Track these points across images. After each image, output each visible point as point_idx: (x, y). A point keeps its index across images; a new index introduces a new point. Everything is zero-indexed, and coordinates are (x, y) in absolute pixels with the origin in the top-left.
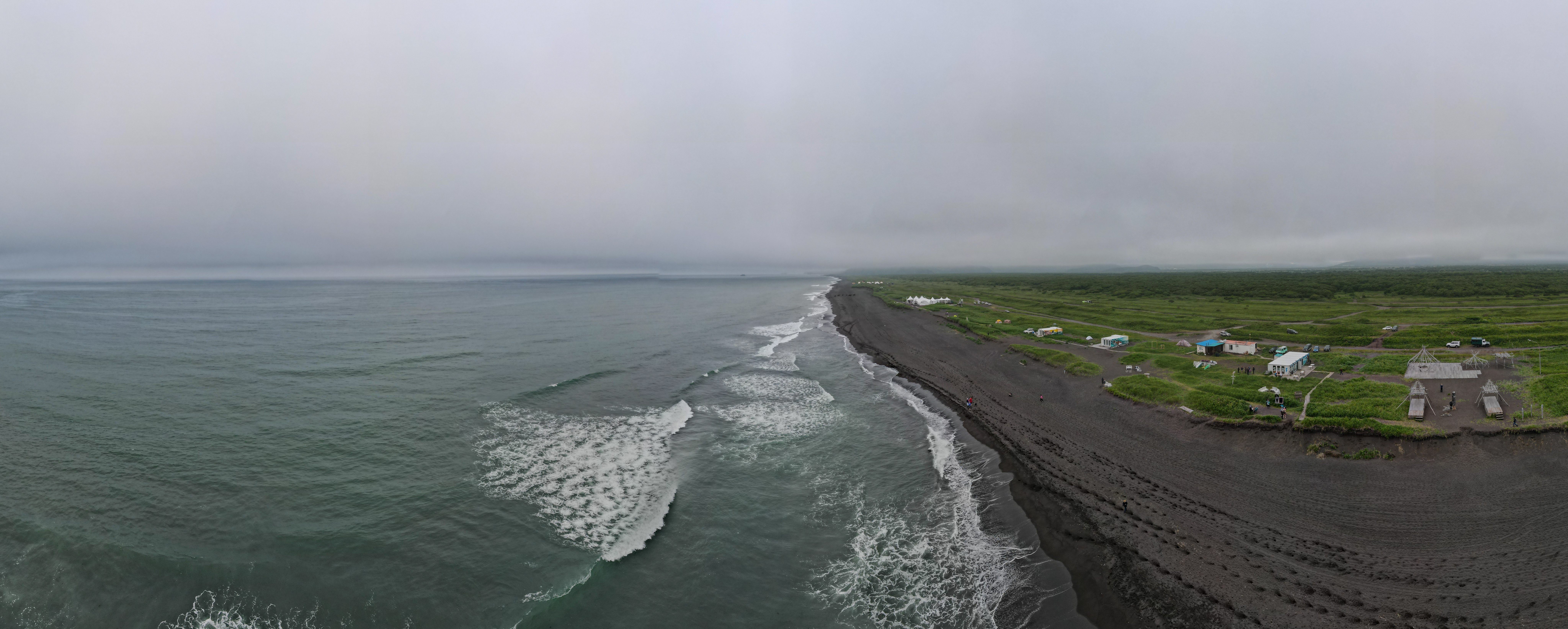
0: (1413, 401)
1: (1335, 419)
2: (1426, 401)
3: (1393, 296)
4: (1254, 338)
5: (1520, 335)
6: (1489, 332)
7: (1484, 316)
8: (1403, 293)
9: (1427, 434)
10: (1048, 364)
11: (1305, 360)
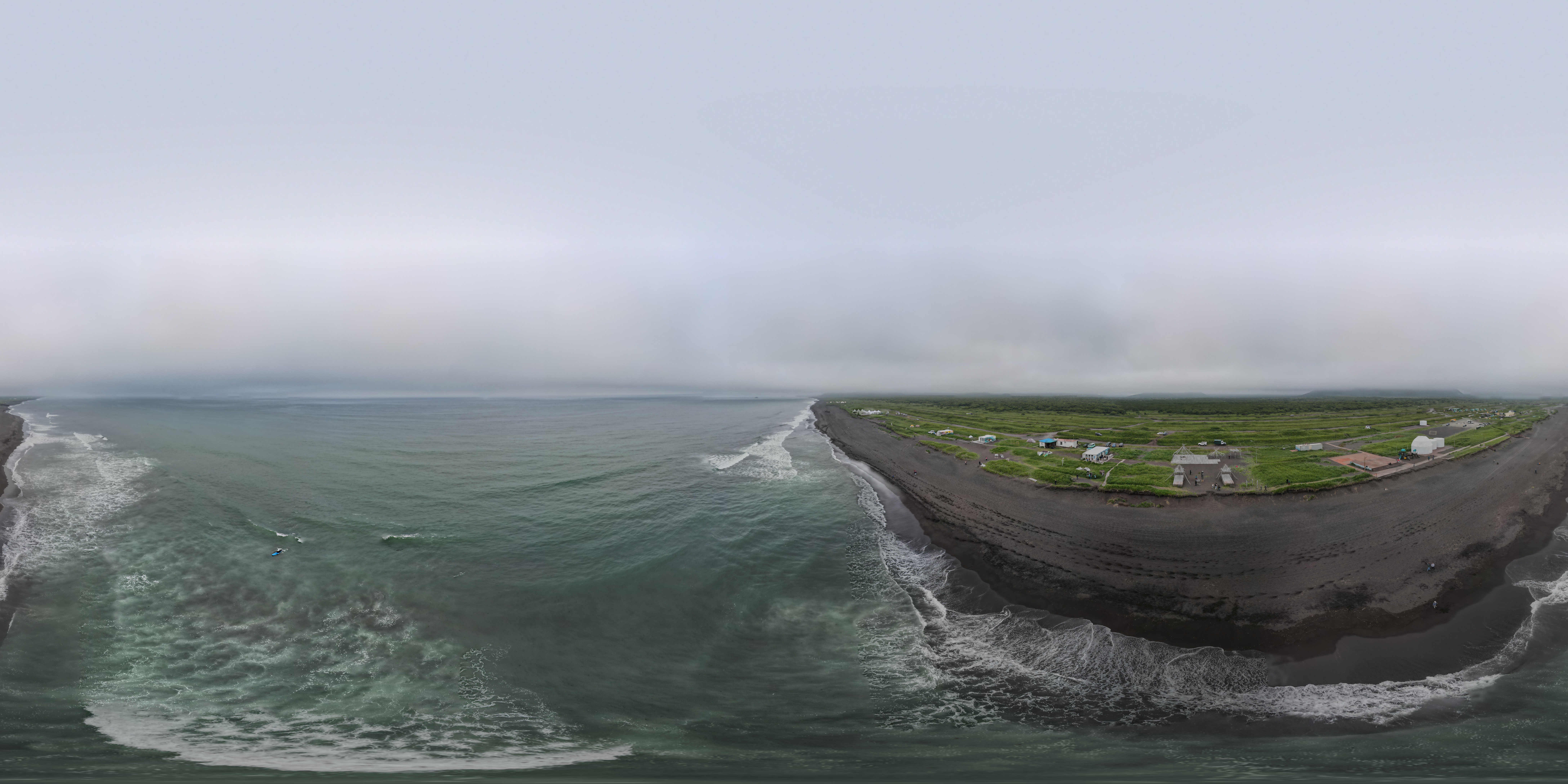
0: (1176, 476)
1: (1125, 485)
2: (1184, 476)
3: (1164, 413)
4: (1076, 438)
5: (1246, 439)
6: (1226, 437)
7: (1222, 427)
8: (1170, 412)
9: (1184, 494)
10: (944, 453)
11: (1107, 452)
